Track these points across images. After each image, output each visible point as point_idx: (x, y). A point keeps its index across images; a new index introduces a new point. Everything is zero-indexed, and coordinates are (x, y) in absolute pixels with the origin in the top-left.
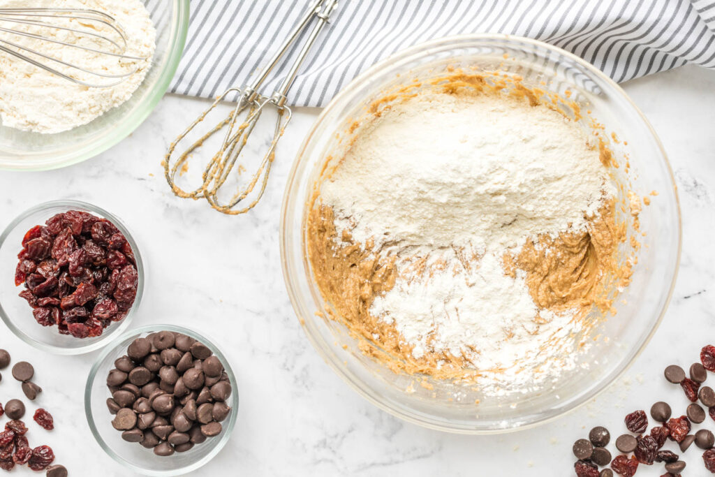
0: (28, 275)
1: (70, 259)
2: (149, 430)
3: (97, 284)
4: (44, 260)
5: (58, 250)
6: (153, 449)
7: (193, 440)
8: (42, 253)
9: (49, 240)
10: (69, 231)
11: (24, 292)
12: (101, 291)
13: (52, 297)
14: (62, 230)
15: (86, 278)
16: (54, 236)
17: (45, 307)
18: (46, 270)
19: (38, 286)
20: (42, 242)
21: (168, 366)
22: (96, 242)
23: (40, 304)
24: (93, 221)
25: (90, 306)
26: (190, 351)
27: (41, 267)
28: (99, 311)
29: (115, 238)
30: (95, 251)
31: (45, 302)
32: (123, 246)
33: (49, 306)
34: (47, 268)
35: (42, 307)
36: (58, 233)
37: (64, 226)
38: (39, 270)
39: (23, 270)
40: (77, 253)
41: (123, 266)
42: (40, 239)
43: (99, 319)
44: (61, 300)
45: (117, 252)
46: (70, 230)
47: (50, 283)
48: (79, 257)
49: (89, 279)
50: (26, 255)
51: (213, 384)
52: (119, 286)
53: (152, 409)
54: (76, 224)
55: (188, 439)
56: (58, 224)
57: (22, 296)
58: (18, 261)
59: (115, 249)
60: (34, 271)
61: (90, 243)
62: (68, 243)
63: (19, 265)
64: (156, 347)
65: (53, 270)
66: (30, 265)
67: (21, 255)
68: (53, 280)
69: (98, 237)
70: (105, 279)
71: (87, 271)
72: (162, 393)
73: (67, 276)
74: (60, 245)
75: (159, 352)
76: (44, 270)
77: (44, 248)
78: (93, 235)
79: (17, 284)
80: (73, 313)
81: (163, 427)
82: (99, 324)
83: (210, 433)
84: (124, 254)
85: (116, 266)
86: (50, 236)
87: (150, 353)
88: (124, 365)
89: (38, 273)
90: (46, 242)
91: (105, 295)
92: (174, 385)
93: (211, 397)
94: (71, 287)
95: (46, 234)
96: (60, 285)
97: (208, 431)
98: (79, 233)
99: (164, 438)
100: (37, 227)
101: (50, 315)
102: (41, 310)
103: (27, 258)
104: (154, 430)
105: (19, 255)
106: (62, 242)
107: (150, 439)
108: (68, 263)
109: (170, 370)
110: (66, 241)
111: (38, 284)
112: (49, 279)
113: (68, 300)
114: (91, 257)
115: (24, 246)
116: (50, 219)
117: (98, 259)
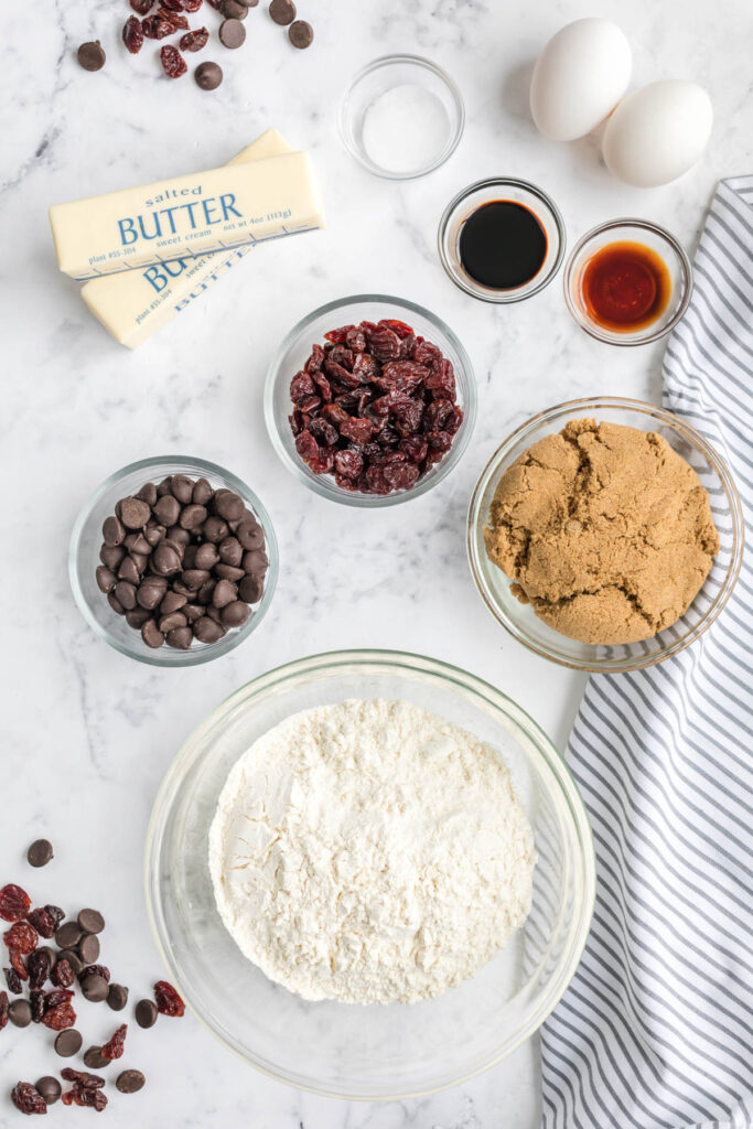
0: (346, 347)
1: (393, 394)
2: (126, 553)
3: (374, 437)
4: (373, 357)
5: (396, 370)
6: (102, 564)
7: (131, 615)
8: (382, 351)
9: (401, 353)
10: (424, 373)
11: (320, 348)
12: (366, 447)
13: (331, 389)
14: (422, 364)
15: (376, 421)
16: (410, 356)
17: (316, 386)
18: (363, 365)
19: (339, 367)
20: (395, 346)
21: (217, 552)
22: (425, 412)
23: (314, 377)
24: (450, 397)
25: (343, 443)
26: (246, 575)
27: (363, 357)
28: (343, 458)
29: (444, 435)
30: (413, 419)
31: (321, 382)
32: (436, 450)
33: (318, 390)
34: (366, 367)
35: (313, 381)
36: (418, 361)
37: (429, 365)
38: (359, 357)
39: (349, 337)
40: (405, 398)
41: (411, 460)
42: (399, 342)
43: (335, 462)
44: (333, 402)
45: (426, 446)
46: (426, 374)
47: (350, 379)
48: (400, 403)
49: (376, 426)
50: (369, 331)
51: (212, 619)
52: (387, 469)
53: (155, 548)
54: (439, 379)
55: (129, 607)
56: (428, 355)
57: (314, 350)
58: (357, 325)
59: (429, 442)
60: (356, 351)
61: (420, 405)
62: (410, 380)
63: (352, 327)
64: (238, 528)
65: (366, 374)
66: (360, 344)
67: (366, 325)
68: (355, 381)
69: (434, 411)
70: (382, 445)
71: (385, 420)
72: (181, 554)
73: (368, 397)
74: (403, 371)
75: (233, 534)
76: (361, 363)
77: (391, 351)
78: (432, 405)
79: (327, 336)
80: (325, 428)
81: (136, 572)
82: (330, 465)
83: (147, 635)
84: (428, 456)
85: (407, 451)
86: (408, 353)
87: (227, 522)
88: (202, 494)
89: (355, 358)
90: (398, 351)
91: (363, 453)
92: (196, 568)
93: (195, 621)
94: (357, 407)
95: (408, 346)
96: (353, 394)
97: (149, 632)
98: (428, 387)
99: (121, 576)
100: (410, 330)
101: (306, 396)
102: (309, 382)
103: (365, 333)
104: (128, 559)
105: (364, 322)
106: (408, 372)
107: (114, 557)
108: (386, 392)
109: (213, 556)
110: (412, 377)
111: (342, 364)
112: (354, 377)
113: (336, 412)
114: (405, 414)
115: (379, 324)
116: (429, 343)
117: (406, 426)
